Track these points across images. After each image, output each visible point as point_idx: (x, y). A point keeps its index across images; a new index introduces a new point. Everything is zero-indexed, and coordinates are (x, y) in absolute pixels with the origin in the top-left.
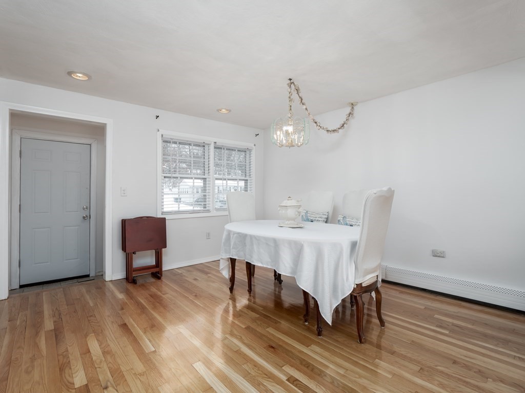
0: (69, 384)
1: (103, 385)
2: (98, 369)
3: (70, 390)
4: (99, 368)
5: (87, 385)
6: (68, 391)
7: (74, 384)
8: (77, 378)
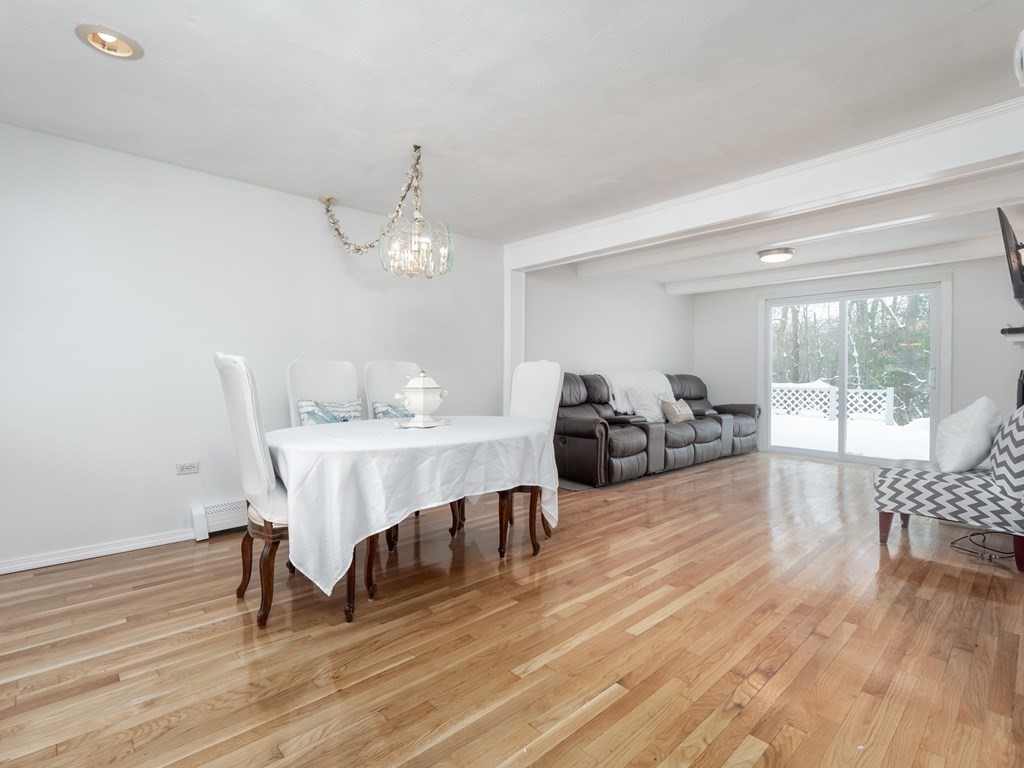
0: (771, 761)
1: (738, 712)
2: (710, 741)
3: (778, 749)
4: (705, 740)
5: (754, 733)
6: (780, 751)
7: (765, 754)
8: (748, 758)
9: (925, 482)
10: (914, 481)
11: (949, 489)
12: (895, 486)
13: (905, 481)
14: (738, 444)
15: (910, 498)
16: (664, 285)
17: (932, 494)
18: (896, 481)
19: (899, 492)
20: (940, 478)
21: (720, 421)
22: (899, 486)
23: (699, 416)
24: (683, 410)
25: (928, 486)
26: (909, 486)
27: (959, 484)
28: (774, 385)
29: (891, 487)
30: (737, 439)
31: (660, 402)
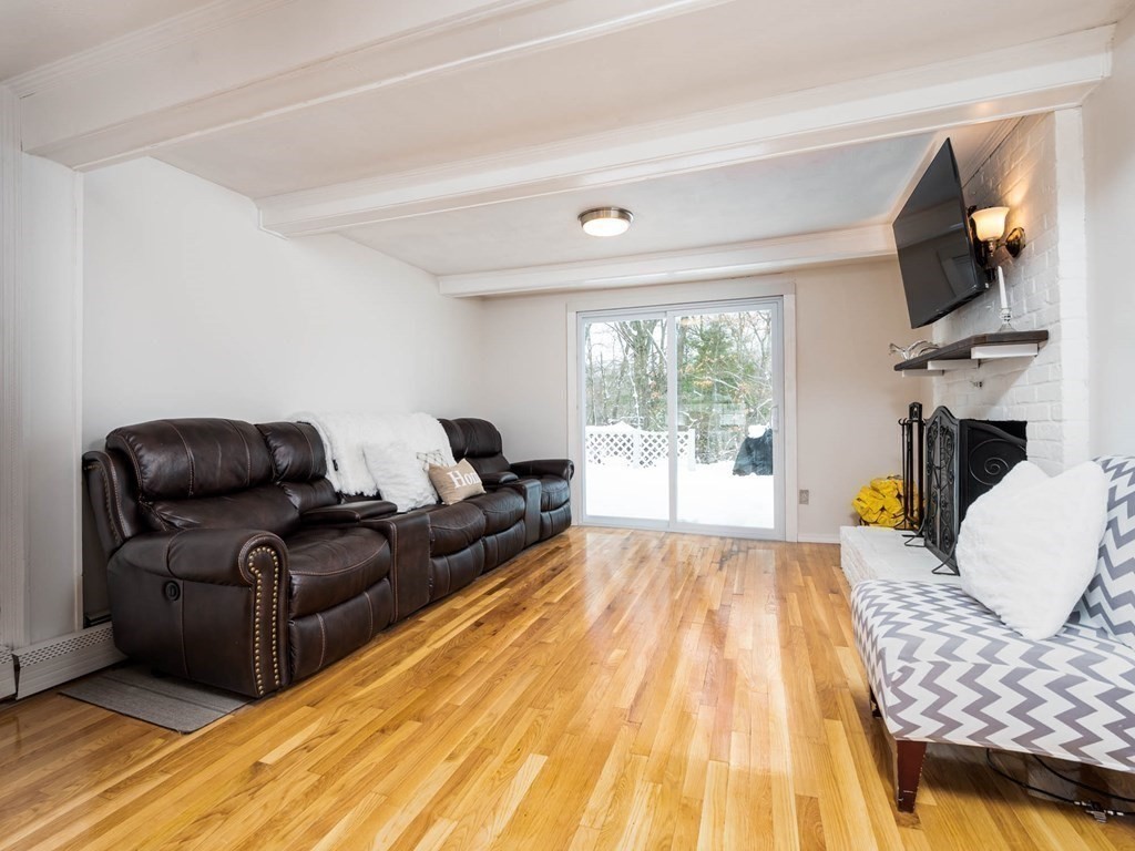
9: (1004, 671)
10: (979, 669)
11: (1060, 687)
12: (937, 681)
13: (958, 669)
14: (547, 521)
15: (973, 710)
16: (436, 276)
17: (1022, 699)
18: (939, 668)
19: (946, 697)
20: (1034, 657)
21: (522, 492)
22: (947, 680)
23: (491, 484)
24: (465, 480)
25: (1011, 681)
26: (968, 680)
27: (1079, 673)
28: (590, 429)
29: (928, 683)
30: (546, 515)
31: (427, 468)
